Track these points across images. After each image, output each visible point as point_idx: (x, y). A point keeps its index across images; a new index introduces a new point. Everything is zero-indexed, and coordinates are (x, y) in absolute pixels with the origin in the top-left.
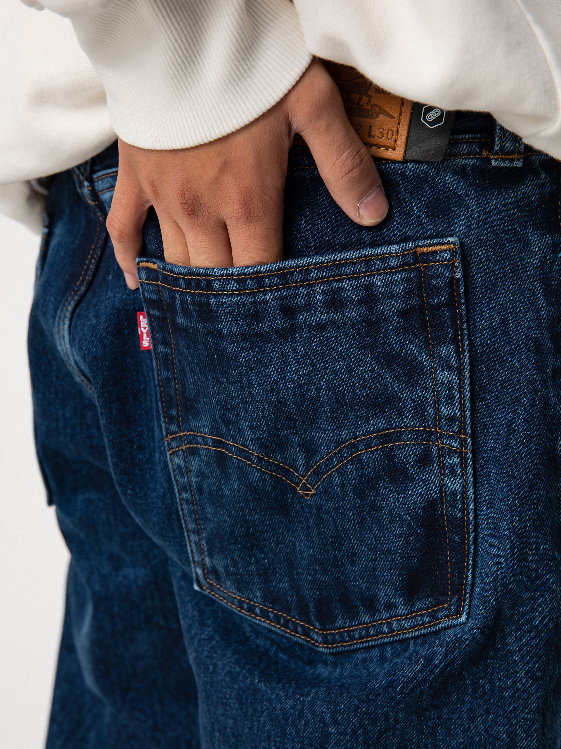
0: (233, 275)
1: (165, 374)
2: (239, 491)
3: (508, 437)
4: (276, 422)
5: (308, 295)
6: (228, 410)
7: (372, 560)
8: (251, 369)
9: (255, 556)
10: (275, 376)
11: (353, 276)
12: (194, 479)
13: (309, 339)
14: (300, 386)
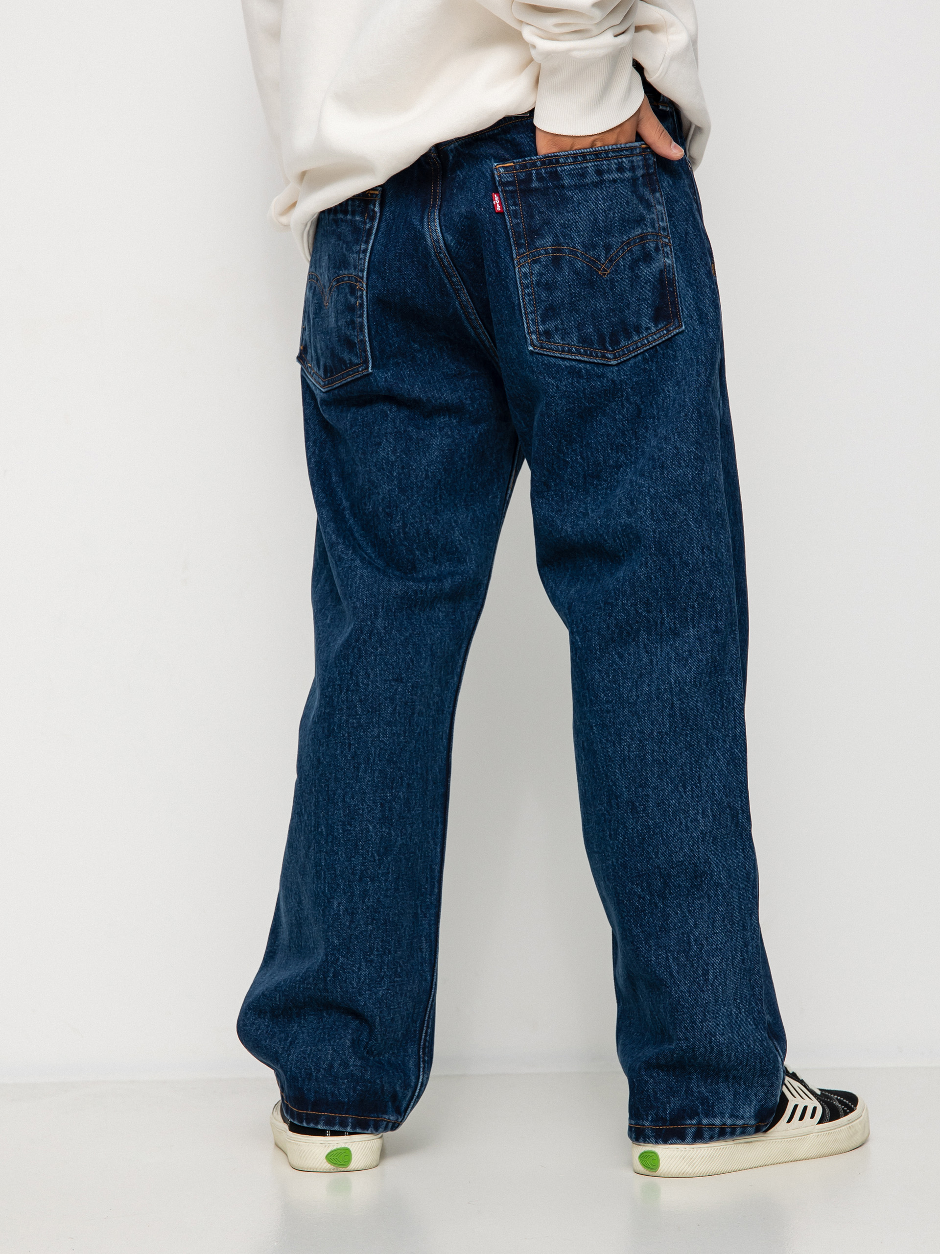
0: (570, 154)
1: (515, 221)
2: (568, 276)
3: (686, 238)
4: (592, 232)
5: (608, 164)
6: (566, 228)
7: (638, 305)
8: (580, 203)
9: (573, 316)
10: (593, 207)
11: (627, 156)
12: (534, 279)
13: (609, 187)
14: (605, 211)
